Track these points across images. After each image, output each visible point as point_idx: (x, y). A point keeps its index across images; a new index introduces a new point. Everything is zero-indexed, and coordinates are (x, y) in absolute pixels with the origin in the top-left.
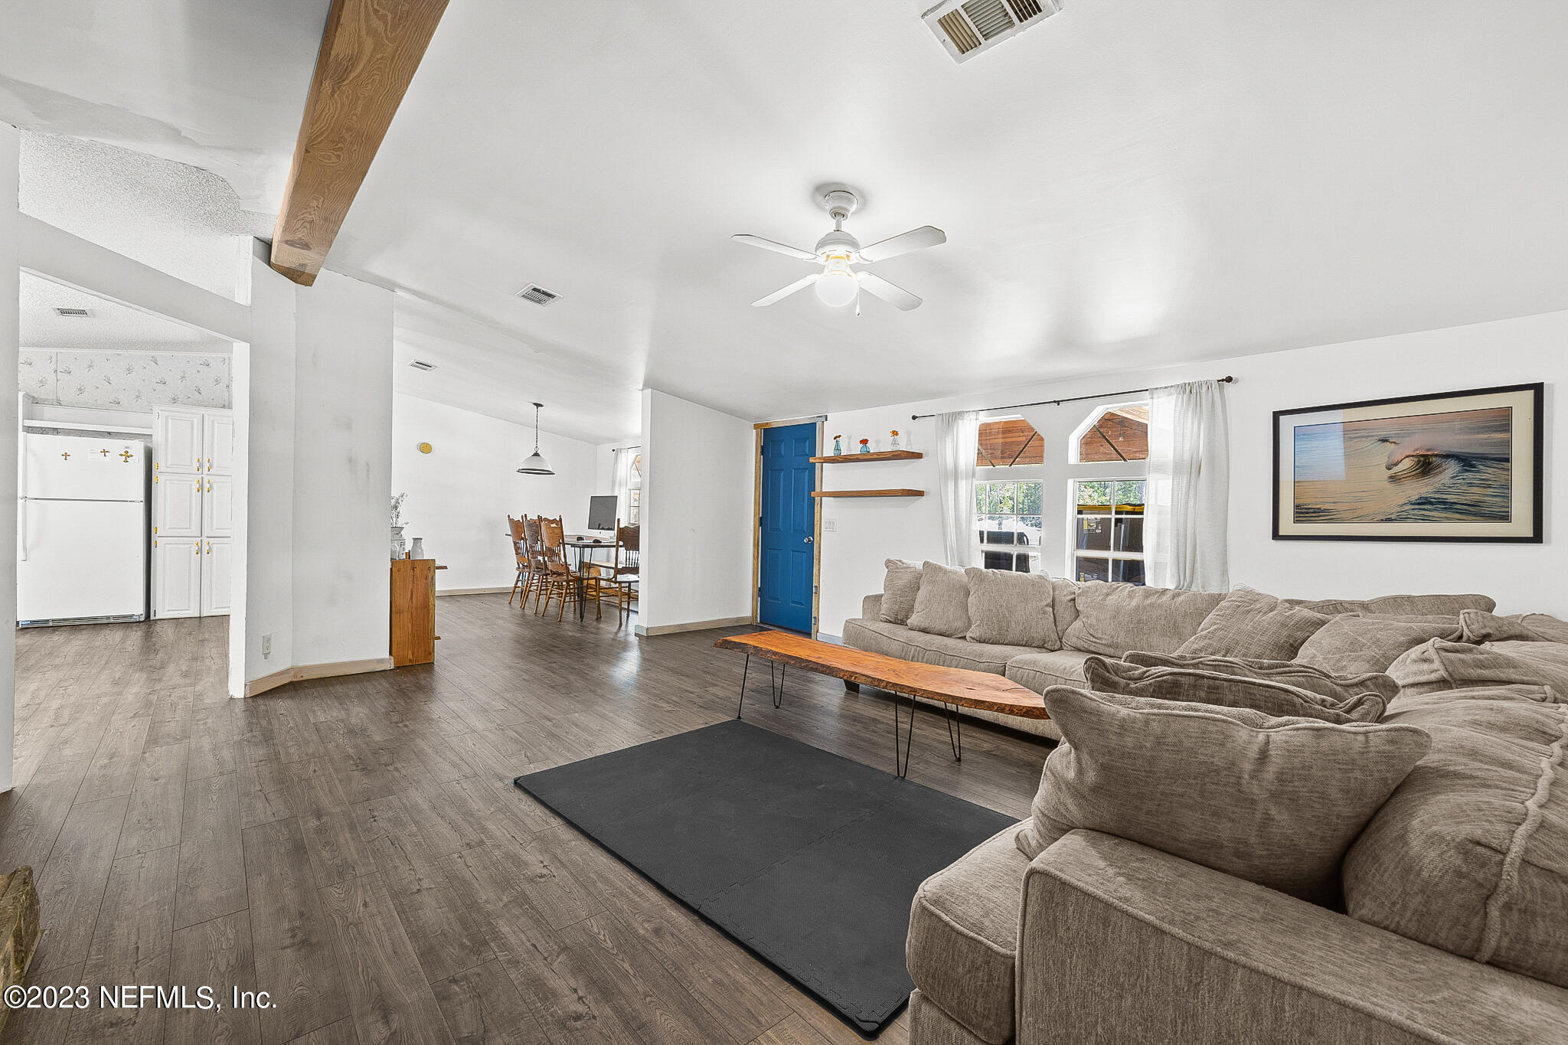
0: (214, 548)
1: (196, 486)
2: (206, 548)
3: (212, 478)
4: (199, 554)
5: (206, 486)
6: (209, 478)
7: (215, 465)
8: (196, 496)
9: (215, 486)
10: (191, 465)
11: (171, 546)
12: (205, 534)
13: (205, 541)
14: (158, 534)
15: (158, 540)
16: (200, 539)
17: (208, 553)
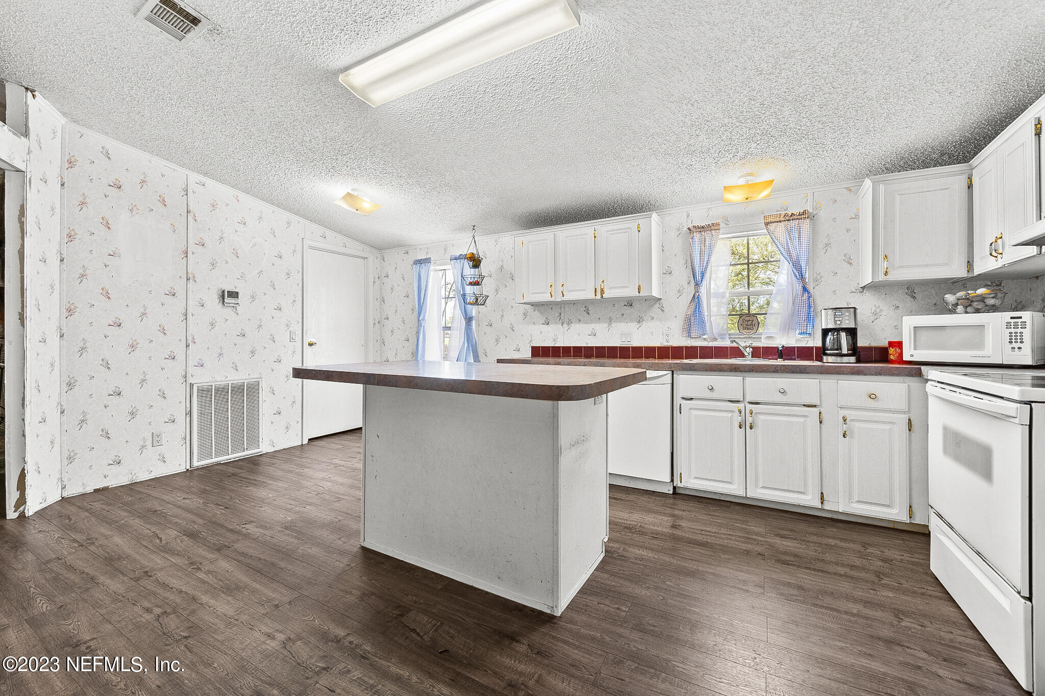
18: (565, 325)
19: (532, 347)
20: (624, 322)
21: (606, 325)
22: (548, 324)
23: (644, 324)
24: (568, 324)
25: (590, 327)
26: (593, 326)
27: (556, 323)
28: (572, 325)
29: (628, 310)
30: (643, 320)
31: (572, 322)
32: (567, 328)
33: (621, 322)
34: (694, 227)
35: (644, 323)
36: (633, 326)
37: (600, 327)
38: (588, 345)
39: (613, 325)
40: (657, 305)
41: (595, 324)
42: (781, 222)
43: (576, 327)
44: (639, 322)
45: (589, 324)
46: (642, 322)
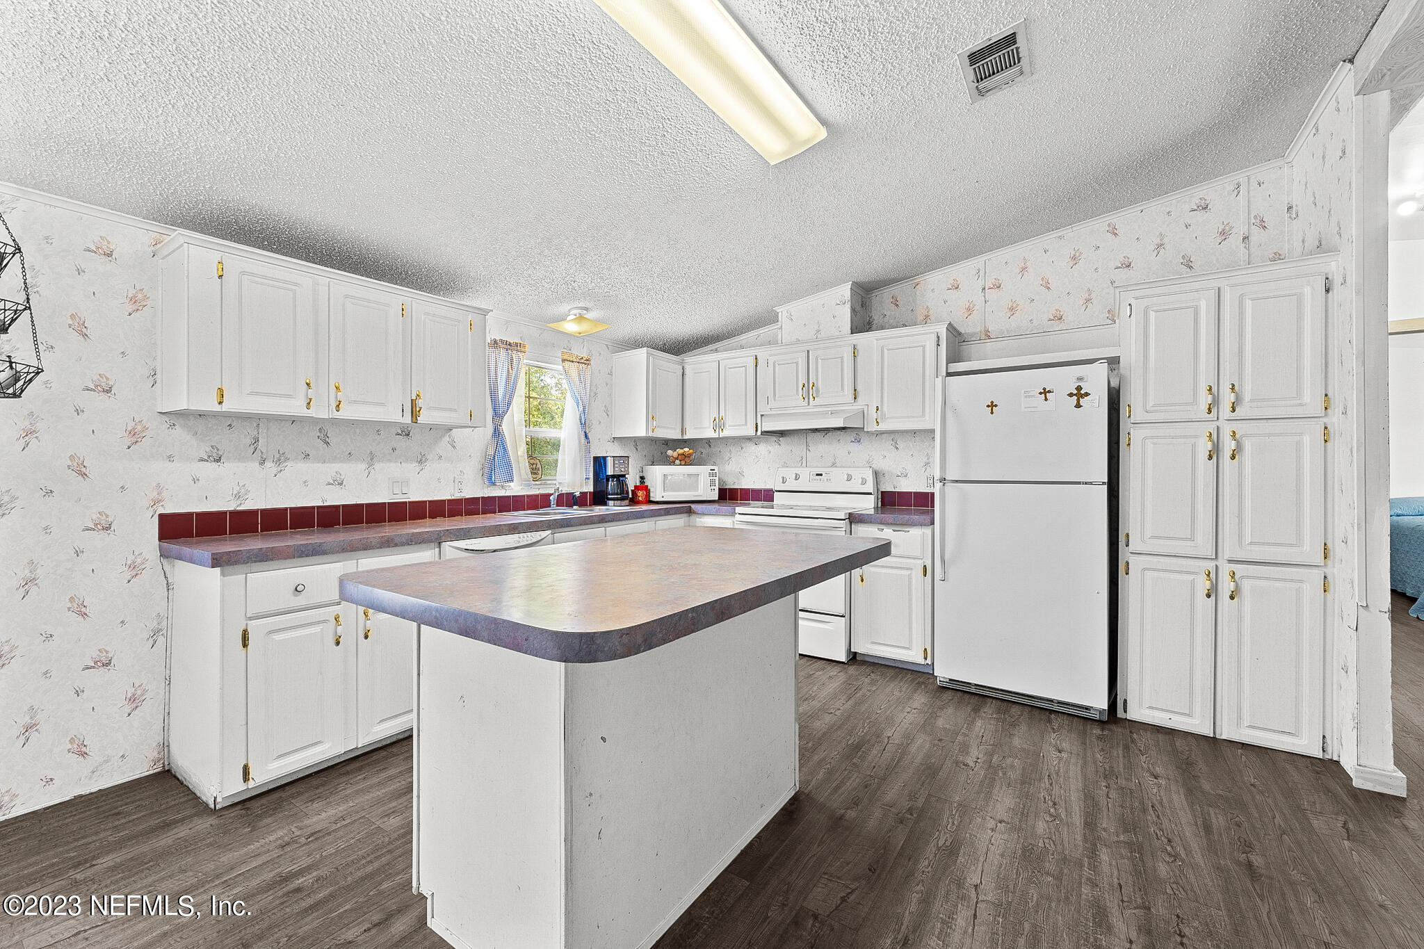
0: (1246, 586)
1: (1205, 446)
2: (1226, 586)
3: (1241, 428)
4: (1213, 597)
5: (1228, 445)
6: (1236, 426)
7: (1247, 396)
8: (1205, 468)
9: (1248, 445)
10: (1195, 402)
11: (1155, 574)
12: (1227, 551)
13: (1225, 569)
14: (1132, 548)
15: (1133, 560)
16: (1213, 564)
17: (1232, 598)
18: (268, 464)
19: (161, 516)
20: (396, 462)
21: (363, 466)
22: (218, 460)
23: (429, 467)
24: (278, 462)
25: (331, 469)
26: (337, 467)
27: (241, 459)
28: (289, 464)
29: (402, 443)
30: (427, 460)
31: (287, 459)
32: (274, 470)
33: (390, 461)
34: (502, 341)
35: (428, 464)
36: (411, 468)
37: (352, 471)
38: (326, 504)
39: (377, 466)
40: (447, 438)
41: (340, 464)
42: (573, 362)
43: (296, 468)
44: (420, 462)
45: (329, 462)
46: (425, 462)
